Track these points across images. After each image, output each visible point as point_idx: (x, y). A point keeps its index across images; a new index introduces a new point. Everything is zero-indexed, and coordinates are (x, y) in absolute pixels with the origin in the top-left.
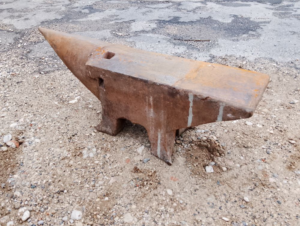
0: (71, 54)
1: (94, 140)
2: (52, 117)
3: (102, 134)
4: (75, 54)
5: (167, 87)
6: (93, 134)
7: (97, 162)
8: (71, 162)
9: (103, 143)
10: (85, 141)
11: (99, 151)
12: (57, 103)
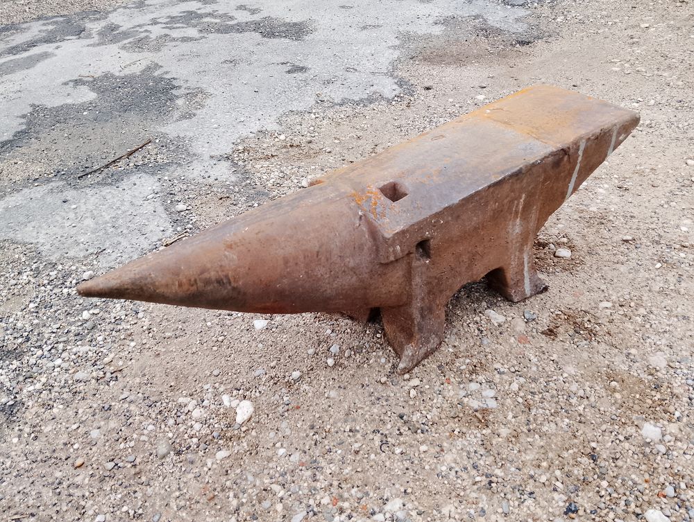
0: (301, 257)
1: (438, 383)
2: (291, 468)
3: (421, 367)
4: (317, 249)
5: (552, 156)
6: (416, 382)
7: (515, 387)
8: (504, 432)
9: (455, 370)
10: (435, 401)
11: (481, 378)
12: (222, 454)
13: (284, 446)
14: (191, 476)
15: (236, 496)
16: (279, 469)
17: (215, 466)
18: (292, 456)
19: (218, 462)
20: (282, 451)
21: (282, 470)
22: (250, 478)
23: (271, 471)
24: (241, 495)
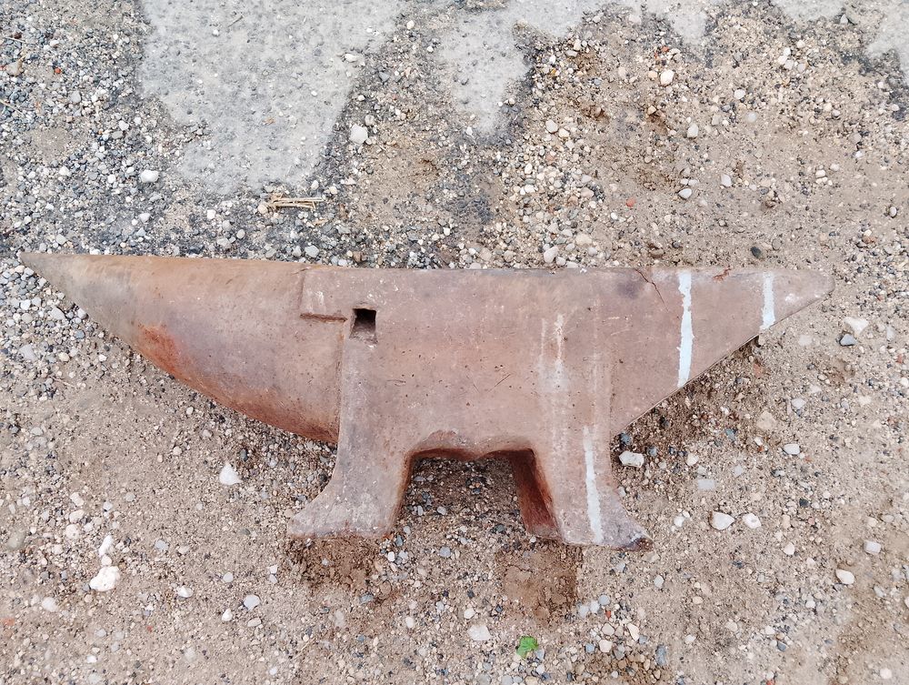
12: (49, 604)
13: (99, 657)
14: (12, 594)
15: (22, 658)
16: (73, 673)
17: (35, 609)
18: (94, 675)
19: (41, 608)
20: (92, 659)
21: (74, 678)
22: (48, 655)
23: (66, 669)
24: (26, 663)
